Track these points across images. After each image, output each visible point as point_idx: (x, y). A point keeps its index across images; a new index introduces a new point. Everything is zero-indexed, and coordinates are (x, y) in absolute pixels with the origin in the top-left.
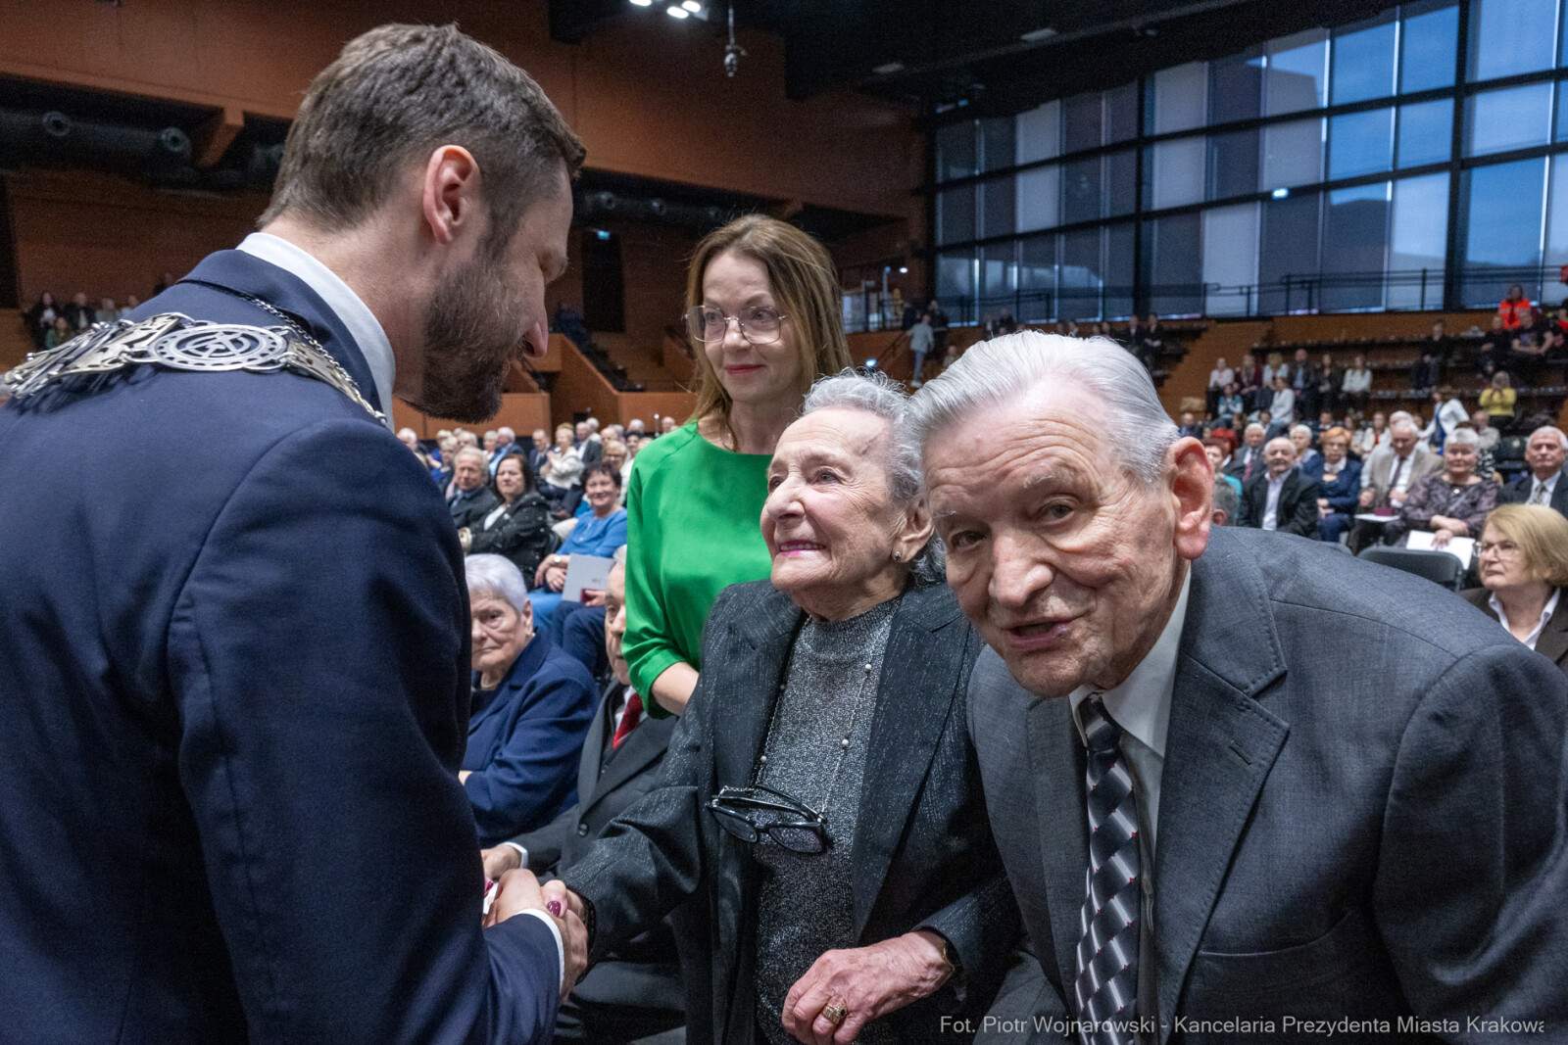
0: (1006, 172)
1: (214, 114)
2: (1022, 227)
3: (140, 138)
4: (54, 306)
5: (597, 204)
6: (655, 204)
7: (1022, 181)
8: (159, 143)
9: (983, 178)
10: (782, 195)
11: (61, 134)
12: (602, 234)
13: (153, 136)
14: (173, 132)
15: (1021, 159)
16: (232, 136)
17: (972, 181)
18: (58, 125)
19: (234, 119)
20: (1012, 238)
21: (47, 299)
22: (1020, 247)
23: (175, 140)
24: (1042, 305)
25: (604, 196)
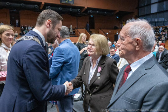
0: (150, 5)
1: (41, 3)
2: (152, 12)
3: (32, 6)
4: (23, 27)
5: (90, 12)
6: (98, 12)
7: (152, 6)
8: (34, 7)
9: (146, 6)
10: (116, 10)
11: (23, 6)
12: (92, 16)
13: (34, 6)
14: (36, 5)
15: (152, 2)
16: (43, 6)
17: (145, 6)
18: (23, 5)
19: (43, 3)
20: (150, 14)
21: (23, 26)
22: (151, 16)
23: (36, 6)
24: (155, 24)
25: (91, 11)
